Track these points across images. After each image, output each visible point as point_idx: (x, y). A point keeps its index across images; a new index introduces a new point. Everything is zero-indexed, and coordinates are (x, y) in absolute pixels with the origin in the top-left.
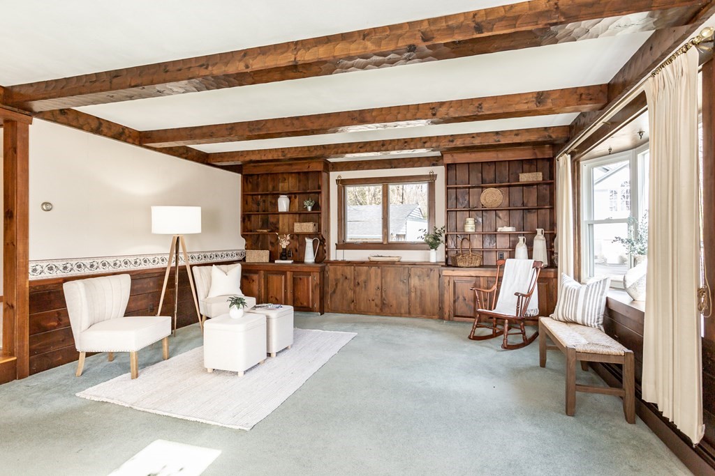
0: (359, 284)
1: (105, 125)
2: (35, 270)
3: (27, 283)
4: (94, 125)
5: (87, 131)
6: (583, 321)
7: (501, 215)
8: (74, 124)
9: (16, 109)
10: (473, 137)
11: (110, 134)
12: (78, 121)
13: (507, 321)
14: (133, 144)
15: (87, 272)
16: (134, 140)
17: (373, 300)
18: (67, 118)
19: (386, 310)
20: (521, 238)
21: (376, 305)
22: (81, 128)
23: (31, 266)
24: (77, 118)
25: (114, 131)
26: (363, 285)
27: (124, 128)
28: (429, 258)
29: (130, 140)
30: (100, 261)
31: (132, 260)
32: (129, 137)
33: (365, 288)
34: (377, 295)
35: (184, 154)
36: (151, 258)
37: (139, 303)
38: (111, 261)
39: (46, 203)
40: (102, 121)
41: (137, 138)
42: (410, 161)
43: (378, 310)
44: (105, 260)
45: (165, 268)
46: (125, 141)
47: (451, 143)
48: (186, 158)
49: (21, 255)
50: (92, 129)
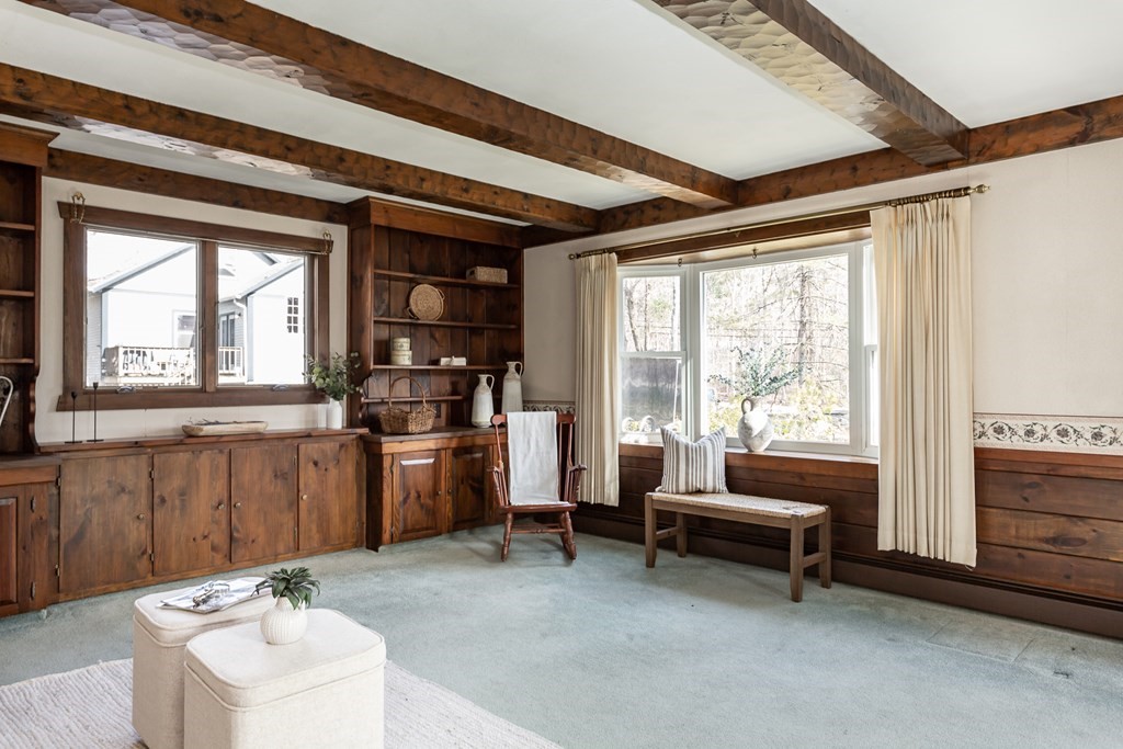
0: (163, 500)
6: (714, 488)
7: (437, 336)
10: (496, 193)
13: (510, 516)
17: (205, 537)
19: (239, 553)
20: (484, 378)
21: (214, 548)
26: (177, 502)
28: (315, 421)
33: (183, 508)
34: (217, 522)
42: (281, 200)
43: (219, 559)
47: (464, 195)
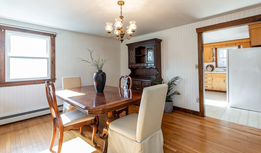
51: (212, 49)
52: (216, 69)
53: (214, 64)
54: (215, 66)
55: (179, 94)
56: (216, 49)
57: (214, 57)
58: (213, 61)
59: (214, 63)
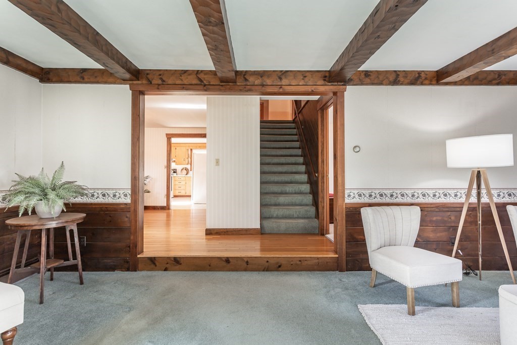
1: (401, 75)
2: (349, 196)
3: (344, 204)
4: (392, 78)
5: (387, 85)
8: (375, 82)
9: (336, 83)
11: (407, 81)
12: (379, 78)
14: (430, 84)
15: (388, 200)
16: (431, 81)
18: (370, 79)
22: (381, 84)
23: (347, 192)
24: (378, 77)
25: (410, 78)
27: (419, 73)
29: (427, 82)
30: (399, 192)
31: (431, 193)
32: (426, 79)
35: (495, 79)
36: (452, 192)
37: (438, 235)
38: (409, 192)
39: (355, 147)
40: (399, 73)
41: (434, 77)
44: (404, 192)
45: (463, 204)
46: (422, 84)
48: (498, 84)
49: (340, 184)
50: (390, 82)
51: (188, 150)
52: (191, 173)
53: (188, 167)
54: (190, 170)
55: (149, 192)
56: (191, 150)
57: (190, 159)
58: (188, 164)
59: (189, 165)
